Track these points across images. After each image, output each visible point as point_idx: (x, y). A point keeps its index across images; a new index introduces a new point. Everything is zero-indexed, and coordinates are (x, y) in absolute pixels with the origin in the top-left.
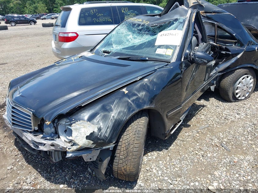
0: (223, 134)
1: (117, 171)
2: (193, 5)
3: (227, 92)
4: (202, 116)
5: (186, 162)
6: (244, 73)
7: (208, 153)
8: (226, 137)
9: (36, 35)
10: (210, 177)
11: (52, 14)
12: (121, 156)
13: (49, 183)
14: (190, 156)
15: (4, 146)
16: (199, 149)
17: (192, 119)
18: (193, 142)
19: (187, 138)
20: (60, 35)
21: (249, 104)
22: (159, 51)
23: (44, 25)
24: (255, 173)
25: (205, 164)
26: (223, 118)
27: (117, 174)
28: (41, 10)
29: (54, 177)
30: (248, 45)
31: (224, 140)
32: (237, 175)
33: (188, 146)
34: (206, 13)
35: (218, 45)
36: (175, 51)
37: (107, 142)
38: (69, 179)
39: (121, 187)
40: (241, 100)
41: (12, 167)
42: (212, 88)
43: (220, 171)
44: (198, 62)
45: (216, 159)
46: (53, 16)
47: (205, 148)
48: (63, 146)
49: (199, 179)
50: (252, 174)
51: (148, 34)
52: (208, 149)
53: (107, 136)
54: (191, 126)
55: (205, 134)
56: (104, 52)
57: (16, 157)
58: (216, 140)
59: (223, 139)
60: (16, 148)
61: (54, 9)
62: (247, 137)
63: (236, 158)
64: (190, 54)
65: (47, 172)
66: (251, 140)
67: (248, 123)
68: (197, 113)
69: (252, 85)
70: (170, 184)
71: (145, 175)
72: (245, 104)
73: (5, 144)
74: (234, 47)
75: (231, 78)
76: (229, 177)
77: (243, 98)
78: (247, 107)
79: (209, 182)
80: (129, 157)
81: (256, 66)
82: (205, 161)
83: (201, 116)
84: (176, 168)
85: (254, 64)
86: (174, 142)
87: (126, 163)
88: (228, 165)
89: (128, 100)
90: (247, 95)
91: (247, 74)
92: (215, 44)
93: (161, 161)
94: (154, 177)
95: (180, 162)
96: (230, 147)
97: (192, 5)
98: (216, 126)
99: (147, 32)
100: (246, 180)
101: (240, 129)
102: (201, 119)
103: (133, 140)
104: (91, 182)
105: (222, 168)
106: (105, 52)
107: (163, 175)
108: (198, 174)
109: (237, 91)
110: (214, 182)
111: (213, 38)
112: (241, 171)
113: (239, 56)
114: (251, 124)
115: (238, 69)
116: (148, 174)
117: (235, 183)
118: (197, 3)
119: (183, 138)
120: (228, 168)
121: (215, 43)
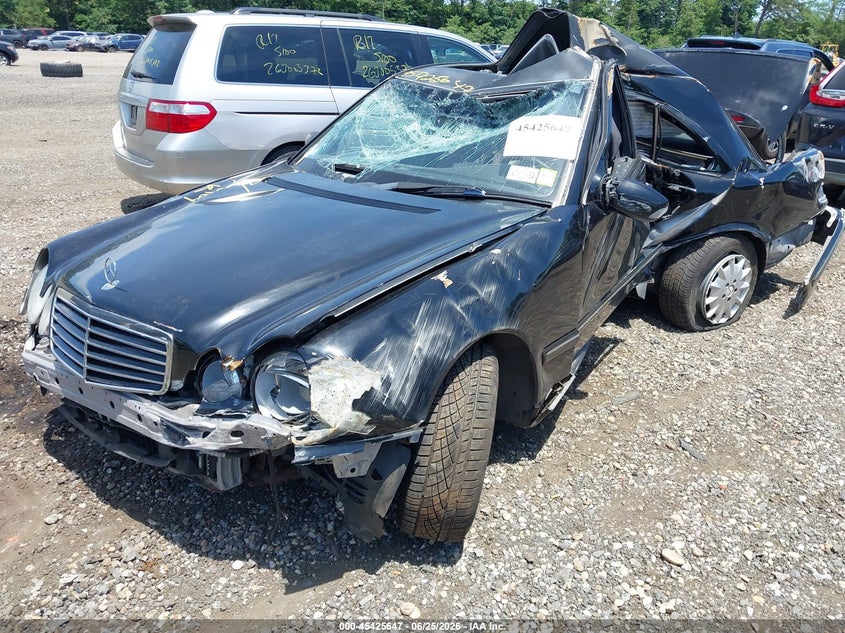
0: (681, 417)
1: (419, 511)
2: (595, 46)
3: (682, 303)
4: (616, 368)
5: (591, 491)
6: (730, 249)
7: (647, 466)
8: (691, 423)
9: (25, 101)
10: (662, 528)
11: (69, 34)
12: (434, 465)
13: (194, 558)
14: (600, 476)
15: (11, 456)
16: (623, 457)
17: (590, 377)
18: (601, 439)
19: (585, 429)
20: (150, 109)
21: (740, 338)
22: (516, 173)
23: (49, 71)
24: (778, 514)
25: (643, 494)
26: (676, 375)
27: (414, 520)
28: (26, 14)
29: (209, 539)
30: (741, 170)
31: (687, 432)
32: (733, 521)
33: (590, 449)
34: (630, 71)
35: (660, 165)
36: (561, 174)
37: (405, 420)
38: (257, 544)
39: (419, 561)
40: (718, 326)
41: (61, 516)
42: (641, 289)
43: (687, 512)
44: (626, 210)
45: (671, 483)
46: (74, 41)
47: (637, 455)
48: (276, 432)
49: (634, 533)
50: (769, 518)
51: (471, 122)
52: (647, 456)
53: (405, 402)
54: (590, 395)
55: (633, 418)
56: (337, 170)
57: (63, 488)
58: (665, 434)
59: (683, 430)
60: (55, 461)
61: (79, 17)
62: (745, 424)
63: (723, 478)
64: (604, 186)
65: (182, 527)
66: (756, 432)
67: (744, 387)
68: (601, 360)
69: (746, 284)
70: (555, 549)
71: (481, 528)
72: (729, 338)
73: (14, 451)
74: (703, 175)
75: (692, 260)
76: (711, 525)
77: (724, 320)
78: (735, 346)
79: (661, 539)
80: (457, 466)
81: (758, 229)
82: (642, 487)
83: (612, 368)
84: (566, 508)
85: (753, 225)
86: (548, 437)
87: (449, 483)
88: (706, 495)
89: (455, 305)
90: (733, 313)
91: (736, 253)
92: (653, 163)
93: (519, 489)
94: (507, 532)
95: (574, 491)
96: (703, 451)
97: (592, 45)
98: (660, 397)
99: (467, 118)
100: (757, 533)
101: (725, 403)
102: (615, 375)
103: (466, 418)
104: (327, 551)
105: (691, 504)
106: (340, 168)
107: (531, 526)
108: (629, 521)
109: (708, 301)
110: (673, 539)
111: (647, 144)
112: (742, 510)
113: (715, 201)
114: (751, 391)
115: (712, 236)
116: (489, 526)
117: (729, 540)
118: (606, 43)
119: (571, 428)
120: (706, 503)
121: (651, 158)
